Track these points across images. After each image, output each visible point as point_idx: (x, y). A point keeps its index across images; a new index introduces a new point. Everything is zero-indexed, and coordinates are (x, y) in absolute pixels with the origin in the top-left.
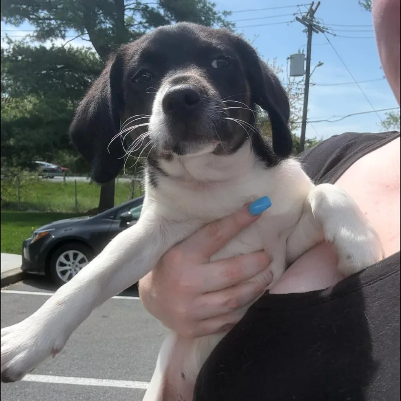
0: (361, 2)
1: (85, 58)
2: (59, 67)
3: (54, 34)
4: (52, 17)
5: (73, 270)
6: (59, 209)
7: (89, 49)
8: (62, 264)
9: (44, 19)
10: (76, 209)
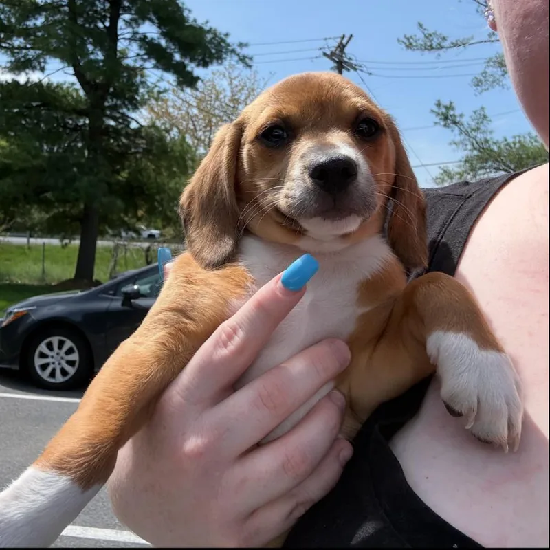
0: (400, 39)
1: (67, 95)
2: (34, 104)
3: (31, 66)
4: (29, 46)
5: (57, 363)
6: (21, 279)
7: (73, 84)
8: (43, 355)
9: (19, 48)
10: (42, 279)
